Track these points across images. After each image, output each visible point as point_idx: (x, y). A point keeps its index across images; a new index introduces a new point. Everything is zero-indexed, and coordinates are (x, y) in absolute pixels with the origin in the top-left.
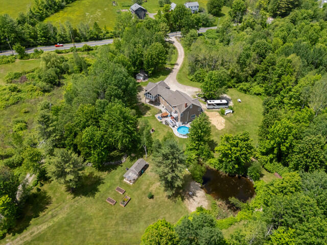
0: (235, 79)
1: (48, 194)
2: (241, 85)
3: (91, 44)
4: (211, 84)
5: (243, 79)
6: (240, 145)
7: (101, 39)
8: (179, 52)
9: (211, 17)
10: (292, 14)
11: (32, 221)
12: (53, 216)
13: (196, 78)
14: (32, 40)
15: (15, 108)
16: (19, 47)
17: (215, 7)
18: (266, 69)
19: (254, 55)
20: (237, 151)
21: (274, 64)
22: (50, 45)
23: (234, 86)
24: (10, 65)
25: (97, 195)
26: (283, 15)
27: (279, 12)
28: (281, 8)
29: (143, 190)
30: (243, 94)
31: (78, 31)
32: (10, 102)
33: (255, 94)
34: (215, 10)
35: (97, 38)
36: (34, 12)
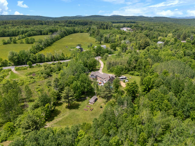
0: (127, 70)
1: (58, 110)
2: (130, 72)
3: (62, 62)
4: (118, 70)
5: (131, 70)
6: (133, 85)
7: (65, 60)
8: (101, 64)
9: (112, 50)
10: (147, 48)
11: (55, 118)
12: (63, 116)
13: (111, 71)
14: (34, 61)
15: (34, 84)
16: (30, 63)
17: (113, 47)
18: (139, 65)
19: (133, 60)
20: (133, 88)
21: (142, 62)
22: (42, 62)
23: (127, 73)
24: (25, 70)
25: (79, 109)
26: (143, 49)
27: (141, 48)
28: (142, 46)
29: (98, 106)
30: (131, 76)
31: (55, 56)
32: (31, 82)
33: (136, 75)
34: (113, 48)
35: (64, 59)
36: (31, 50)
